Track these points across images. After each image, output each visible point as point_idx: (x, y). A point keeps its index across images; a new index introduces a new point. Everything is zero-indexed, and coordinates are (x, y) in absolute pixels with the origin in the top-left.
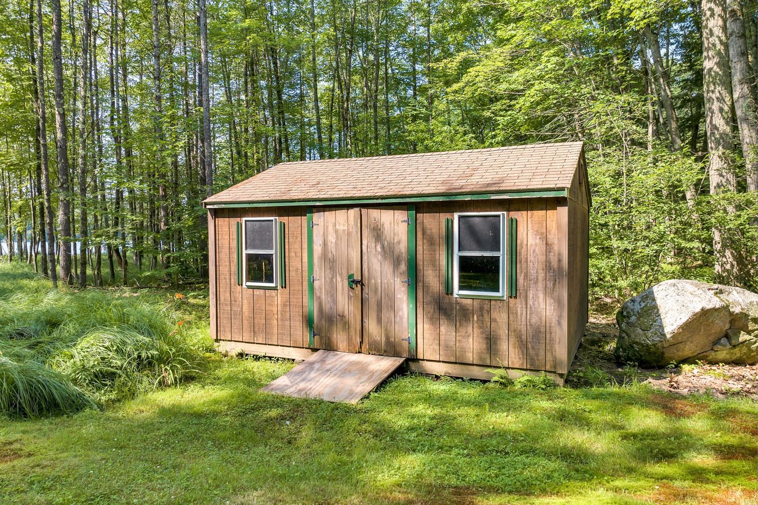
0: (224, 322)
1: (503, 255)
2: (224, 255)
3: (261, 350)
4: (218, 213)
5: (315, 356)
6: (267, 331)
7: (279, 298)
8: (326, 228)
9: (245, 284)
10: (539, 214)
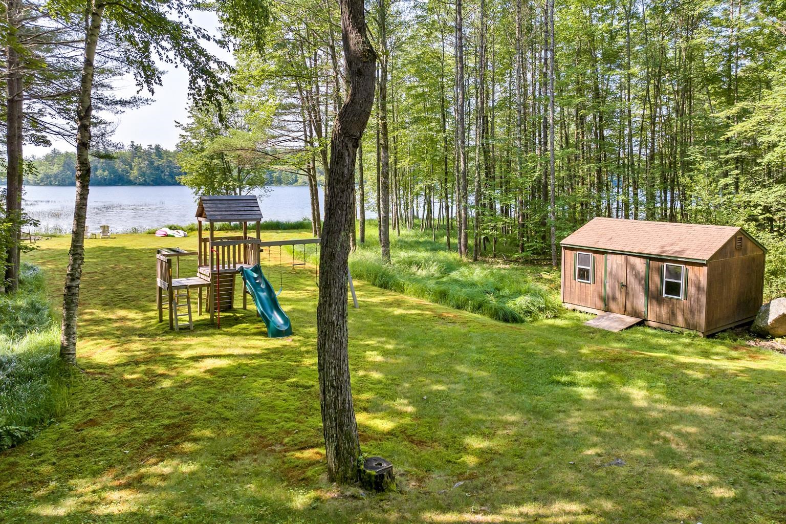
0: (567, 295)
1: (682, 282)
2: (568, 266)
3: (583, 309)
4: (566, 248)
5: (606, 313)
6: (586, 301)
7: (592, 288)
8: (613, 261)
9: (577, 280)
10: (696, 268)
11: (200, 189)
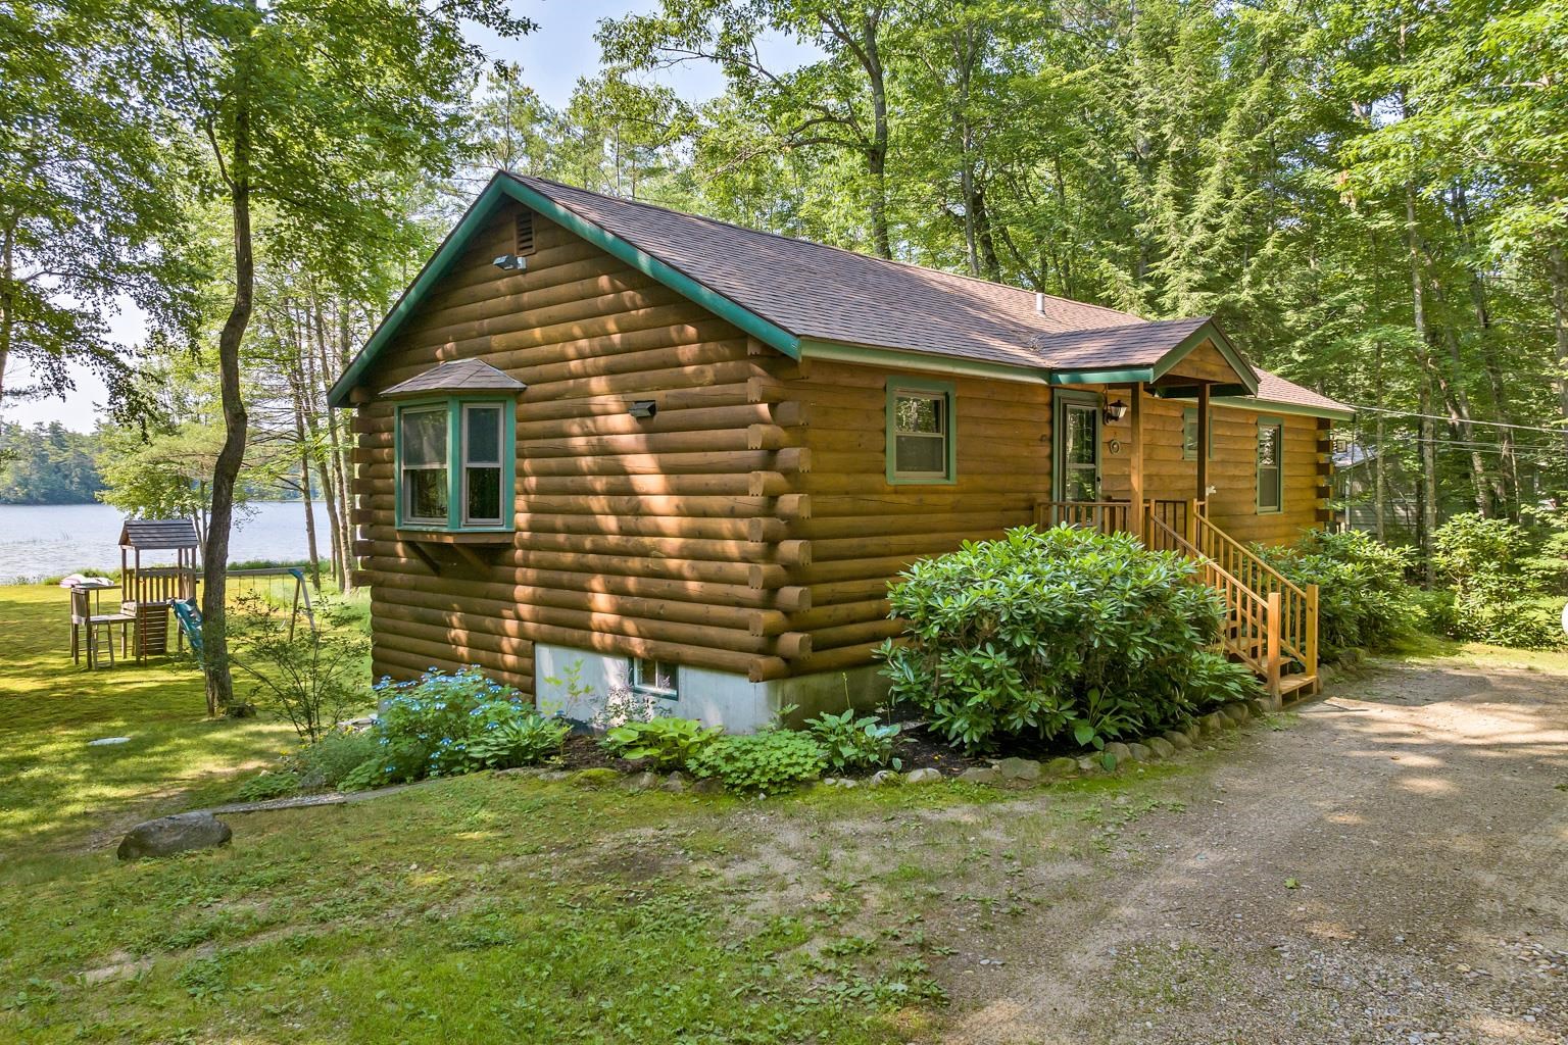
11: (136, 511)
